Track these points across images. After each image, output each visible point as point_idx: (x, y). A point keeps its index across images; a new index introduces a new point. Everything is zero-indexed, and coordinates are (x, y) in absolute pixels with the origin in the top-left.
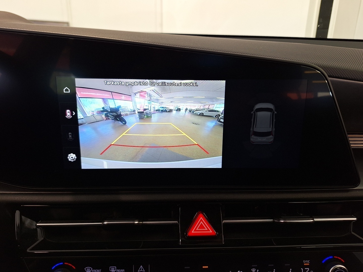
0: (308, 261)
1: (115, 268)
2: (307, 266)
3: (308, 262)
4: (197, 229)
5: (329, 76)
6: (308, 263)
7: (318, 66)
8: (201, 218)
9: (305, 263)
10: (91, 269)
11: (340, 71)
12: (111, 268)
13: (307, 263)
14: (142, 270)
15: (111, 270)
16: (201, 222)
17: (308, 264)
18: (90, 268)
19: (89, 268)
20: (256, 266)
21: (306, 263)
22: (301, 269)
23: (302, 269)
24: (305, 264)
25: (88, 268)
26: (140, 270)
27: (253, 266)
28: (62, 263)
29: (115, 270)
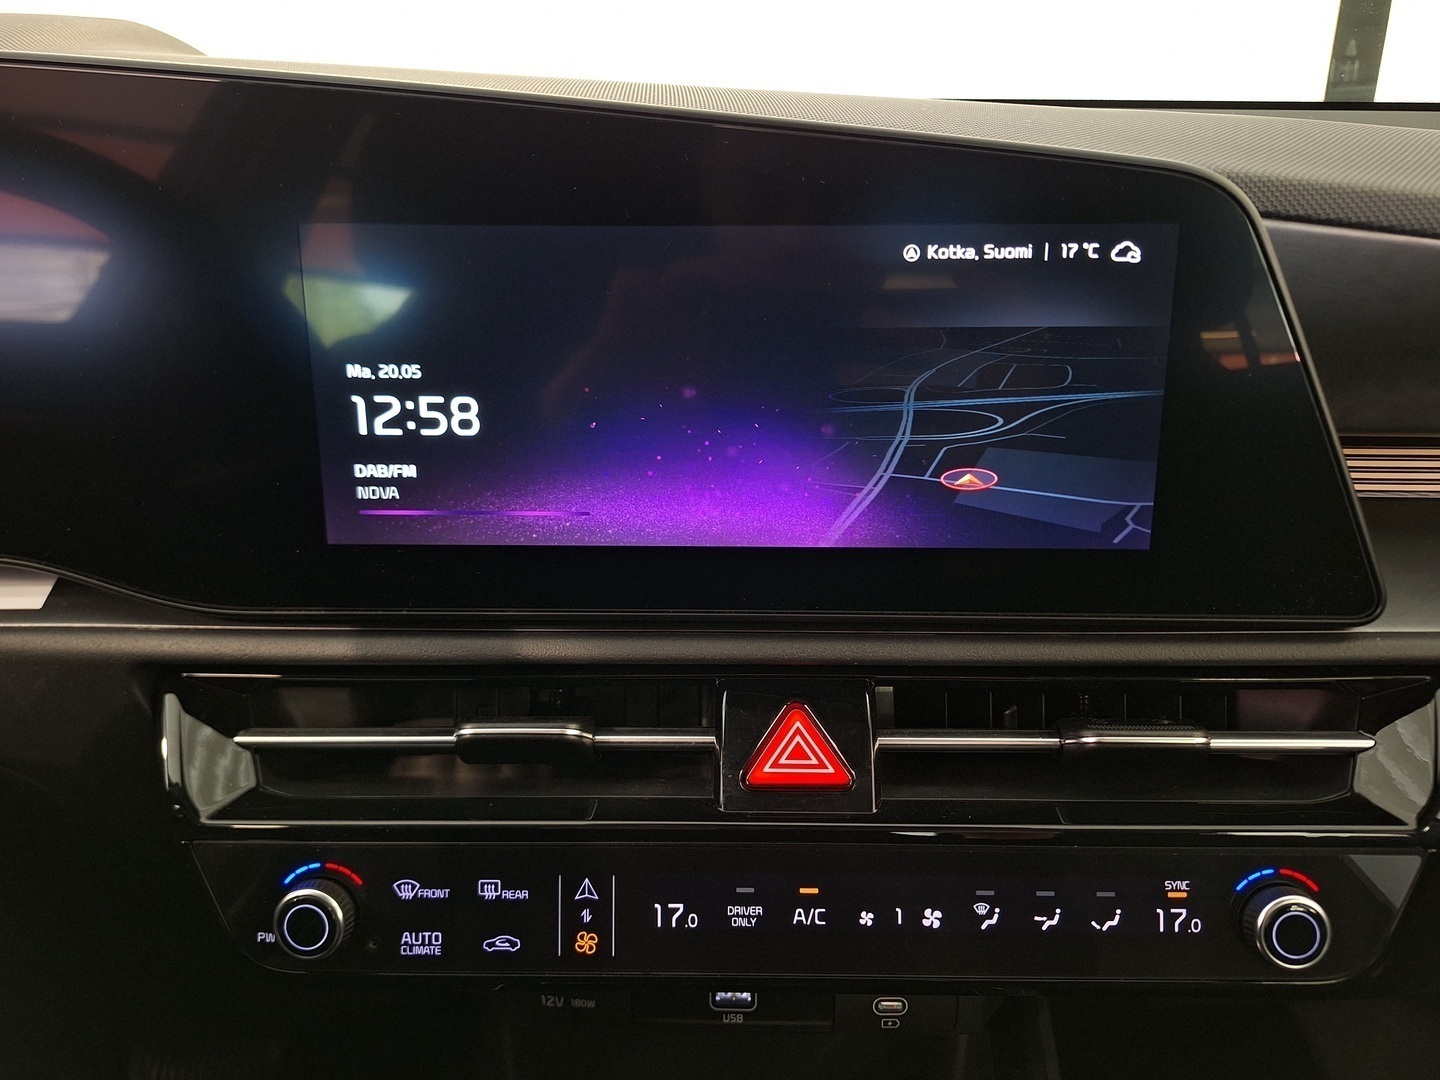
0: (1185, 883)
1: (496, 884)
2: (1179, 903)
3: (1184, 887)
4: (783, 761)
5: (1266, 215)
6: (1184, 891)
7: (1229, 177)
8: (798, 724)
9: (1172, 890)
10: (414, 887)
11: (1312, 195)
12: (483, 884)
13: (1180, 891)
14: (590, 893)
15: (482, 891)
16: (798, 739)
17: (1184, 895)
18: (412, 885)
19: (408, 884)
20: (992, 893)
21: (1176, 890)
22: (1158, 911)
23: (1159, 914)
24: (1170, 895)
25: (405, 884)
26: (583, 893)
27: (978, 893)
28: (317, 865)
29: (496, 891)
